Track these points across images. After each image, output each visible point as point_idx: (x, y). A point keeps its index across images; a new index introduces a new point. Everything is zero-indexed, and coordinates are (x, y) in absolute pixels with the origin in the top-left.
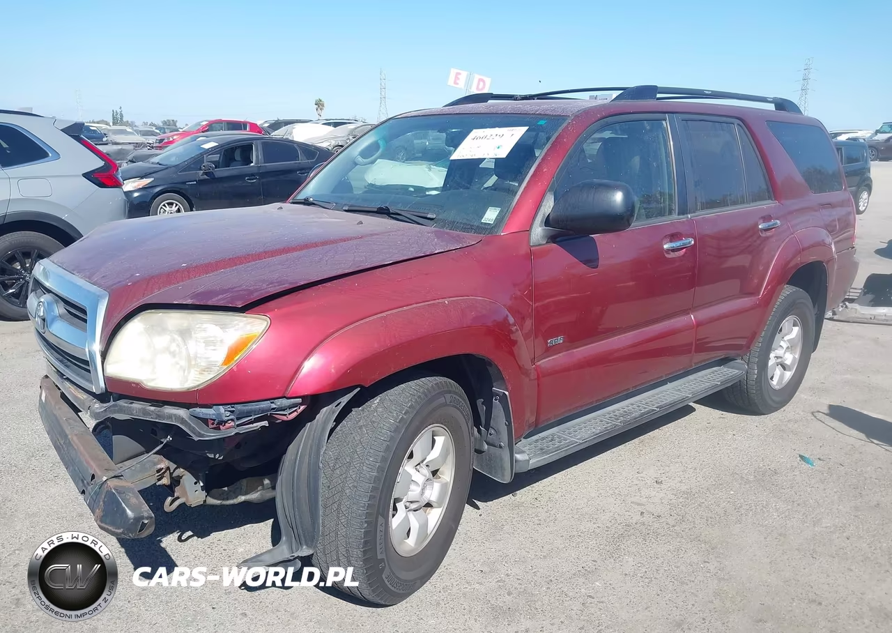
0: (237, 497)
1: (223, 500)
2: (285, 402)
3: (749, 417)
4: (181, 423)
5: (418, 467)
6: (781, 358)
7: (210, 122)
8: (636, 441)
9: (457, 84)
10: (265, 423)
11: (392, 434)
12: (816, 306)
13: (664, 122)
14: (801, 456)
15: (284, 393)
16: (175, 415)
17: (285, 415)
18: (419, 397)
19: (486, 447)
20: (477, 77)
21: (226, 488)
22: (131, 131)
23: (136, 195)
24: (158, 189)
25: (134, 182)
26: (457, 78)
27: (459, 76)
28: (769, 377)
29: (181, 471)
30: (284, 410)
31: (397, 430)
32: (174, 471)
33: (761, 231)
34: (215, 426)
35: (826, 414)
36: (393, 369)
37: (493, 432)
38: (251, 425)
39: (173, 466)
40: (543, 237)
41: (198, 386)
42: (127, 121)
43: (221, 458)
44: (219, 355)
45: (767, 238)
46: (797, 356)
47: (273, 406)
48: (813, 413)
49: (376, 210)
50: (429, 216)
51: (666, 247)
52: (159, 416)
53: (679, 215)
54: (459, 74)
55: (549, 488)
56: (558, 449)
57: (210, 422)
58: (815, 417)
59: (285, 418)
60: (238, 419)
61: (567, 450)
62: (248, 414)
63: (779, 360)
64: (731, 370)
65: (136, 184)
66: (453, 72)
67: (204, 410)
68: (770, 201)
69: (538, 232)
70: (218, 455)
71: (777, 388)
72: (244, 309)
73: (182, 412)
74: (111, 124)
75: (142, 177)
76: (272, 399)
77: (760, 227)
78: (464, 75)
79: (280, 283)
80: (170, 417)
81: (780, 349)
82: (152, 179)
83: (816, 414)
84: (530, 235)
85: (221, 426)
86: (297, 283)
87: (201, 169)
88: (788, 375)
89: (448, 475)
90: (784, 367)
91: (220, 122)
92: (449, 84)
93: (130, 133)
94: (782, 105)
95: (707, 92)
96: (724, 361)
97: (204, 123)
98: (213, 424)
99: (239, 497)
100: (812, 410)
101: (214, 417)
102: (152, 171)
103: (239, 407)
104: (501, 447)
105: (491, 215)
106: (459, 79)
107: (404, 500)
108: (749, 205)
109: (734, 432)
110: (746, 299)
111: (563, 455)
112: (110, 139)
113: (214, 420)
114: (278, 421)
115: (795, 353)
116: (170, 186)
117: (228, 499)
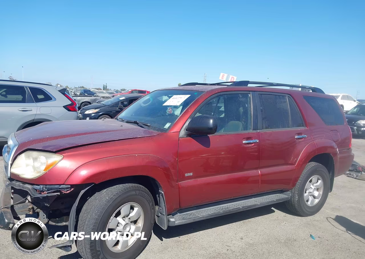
0: (62, 223)
1: (56, 223)
2: (64, 186)
3: (297, 217)
4: (29, 190)
5: (124, 218)
6: (312, 193)
7: (132, 90)
8: (241, 222)
9: (223, 79)
10: (59, 194)
11: (106, 203)
12: (331, 173)
13: (249, 95)
14: (311, 235)
15: (64, 183)
16: (27, 187)
17: (65, 191)
18: (122, 190)
19: (160, 214)
20: (231, 76)
21: (57, 219)
22: (105, 92)
23: (93, 115)
24: (101, 113)
25: (92, 110)
26: (223, 77)
27: (224, 76)
28: (305, 201)
29: (38, 210)
30: (65, 189)
31: (108, 201)
32: (36, 209)
33: (296, 139)
34: (39, 192)
35: (333, 219)
36: (108, 178)
37: (161, 208)
38: (53, 194)
39: (35, 208)
40: (185, 135)
41: (35, 177)
42: (108, 89)
43: (49, 206)
44: (43, 167)
45: (300, 142)
46: (321, 193)
47: (60, 187)
48: (327, 218)
49: (134, 122)
50: (148, 125)
51: (244, 142)
52: (23, 187)
53: (253, 130)
54: (224, 75)
55: (195, 236)
56: (190, 218)
57: (38, 191)
58: (328, 220)
59: (65, 192)
60: (48, 190)
61: (194, 219)
62: (51, 189)
63: (311, 194)
64: (284, 196)
65: (93, 111)
66: (222, 74)
67: (37, 186)
68: (303, 127)
69: (183, 133)
70: (48, 204)
71: (310, 205)
72: (55, 152)
73: (30, 186)
74: (102, 90)
75: (96, 109)
76: (60, 185)
77: (296, 137)
78: (226, 75)
79: (73, 144)
80: (26, 188)
81: (311, 189)
82: (99, 110)
83: (328, 219)
84: (179, 134)
85: (42, 193)
86: (78, 144)
87: (118, 107)
88: (317, 201)
89: (140, 224)
90: (314, 197)
91: (136, 90)
92: (219, 79)
93: (105, 93)
94: (315, 90)
95: (274, 84)
96: (282, 192)
97: (130, 90)
98: (39, 191)
99: (63, 223)
100: (327, 217)
101: (39, 189)
102: (99, 107)
103: (48, 186)
104: (164, 215)
105: (167, 125)
106: (224, 77)
107: (116, 230)
108: (291, 128)
109: (286, 223)
110: (289, 166)
111: (192, 221)
112: (97, 95)
113: (39, 190)
114: (63, 193)
115: (320, 192)
116: (106, 112)
117: (58, 223)
